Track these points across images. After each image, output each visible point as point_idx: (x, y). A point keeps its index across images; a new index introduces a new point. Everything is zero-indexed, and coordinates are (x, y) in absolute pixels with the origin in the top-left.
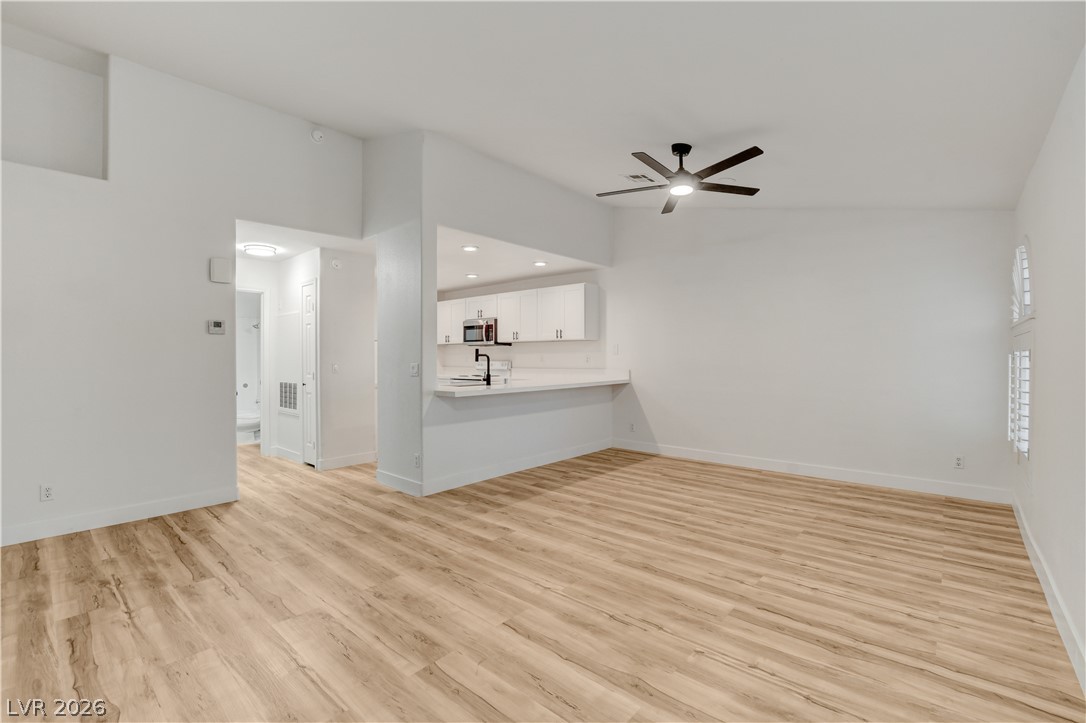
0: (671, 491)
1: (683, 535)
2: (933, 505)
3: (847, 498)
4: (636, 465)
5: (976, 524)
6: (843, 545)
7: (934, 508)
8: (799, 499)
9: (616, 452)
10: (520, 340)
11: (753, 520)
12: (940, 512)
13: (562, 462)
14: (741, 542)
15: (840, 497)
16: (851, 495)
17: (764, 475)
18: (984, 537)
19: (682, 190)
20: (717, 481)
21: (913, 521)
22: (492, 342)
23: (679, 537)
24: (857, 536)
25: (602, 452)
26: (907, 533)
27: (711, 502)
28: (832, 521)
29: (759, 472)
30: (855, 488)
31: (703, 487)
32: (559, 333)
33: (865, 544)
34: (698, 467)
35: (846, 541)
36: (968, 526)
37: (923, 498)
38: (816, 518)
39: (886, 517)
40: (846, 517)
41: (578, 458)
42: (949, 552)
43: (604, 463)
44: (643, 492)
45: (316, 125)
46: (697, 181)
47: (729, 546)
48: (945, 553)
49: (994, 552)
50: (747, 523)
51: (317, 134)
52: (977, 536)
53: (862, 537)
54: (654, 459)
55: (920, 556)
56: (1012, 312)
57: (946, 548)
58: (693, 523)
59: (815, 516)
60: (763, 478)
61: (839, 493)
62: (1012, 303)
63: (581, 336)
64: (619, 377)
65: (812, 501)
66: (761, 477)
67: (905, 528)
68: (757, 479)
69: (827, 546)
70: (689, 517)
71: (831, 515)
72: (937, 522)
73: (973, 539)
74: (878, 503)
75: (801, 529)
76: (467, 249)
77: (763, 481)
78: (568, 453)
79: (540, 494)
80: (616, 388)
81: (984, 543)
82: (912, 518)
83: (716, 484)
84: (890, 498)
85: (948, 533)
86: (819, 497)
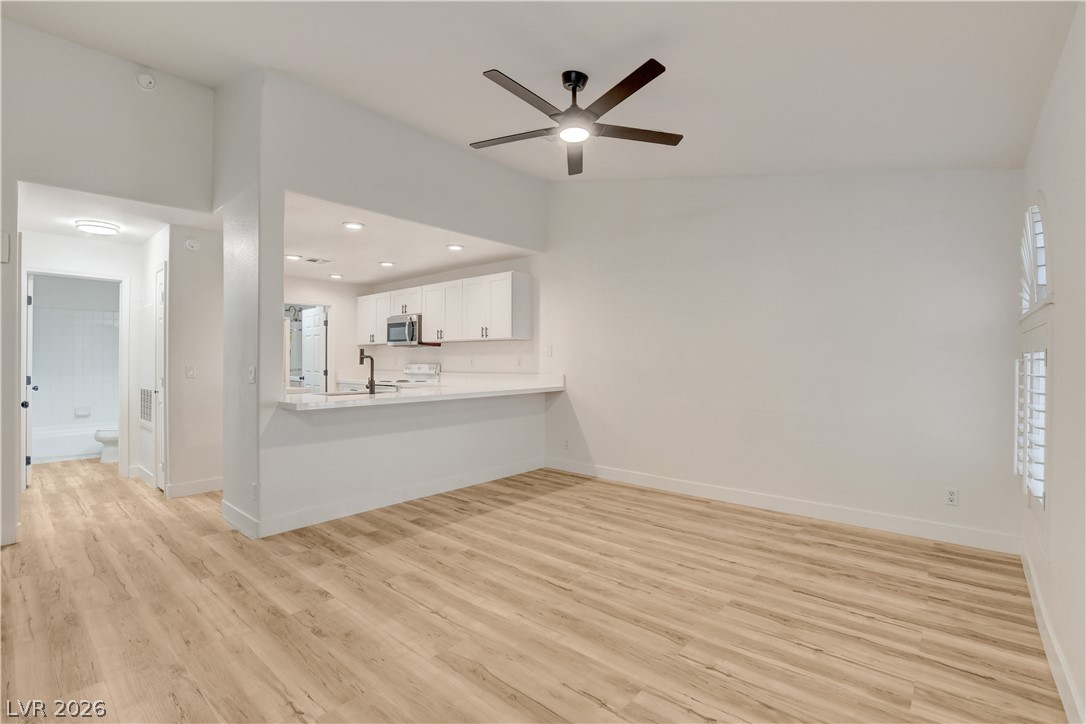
0: (582, 531)
1: (562, 608)
2: (915, 555)
3: (806, 544)
4: (561, 493)
5: (971, 590)
6: (778, 627)
7: (917, 560)
8: (743, 545)
9: (546, 473)
10: (445, 339)
11: (673, 581)
12: (924, 568)
13: (473, 487)
14: (636, 621)
15: (798, 542)
16: (813, 539)
17: (714, 508)
18: (982, 612)
19: (575, 134)
20: (648, 517)
21: (885, 583)
22: (415, 343)
23: (556, 612)
24: (805, 611)
25: (529, 475)
26: (874, 604)
27: (626, 549)
28: (778, 583)
29: (707, 502)
30: (822, 527)
31: (628, 526)
32: (485, 331)
33: (812, 627)
34: (634, 494)
35: (785, 620)
36: (960, 593)
37: (904, 544)
38: (758, 578)
39: (850, 576)
40: (797, 575)
41: (496, 482)
42: (929, 642)
43: (523, 489)
44: (547, 533)
45: (144, 67)
46: (590, 120)
47: (618, 629)
48: (923, 644)
49: (995, 642)
50: (658, 586)
51: (145, 79)
52: (972, 610)
53: (809, 613)
54: (589, 483)
55: (886, 651)
56: (1020, 300)
57: (928, 634)
58: (586, 586)
59: (755, 573)
60: (708, 511)
61: (798, 536)
62: (1020, 289)
63: (508, 335)
64: (554, 384)
65: (760, 548)
66: (708, 510)
67: (874, 596)
68: (700, 514)
69: (756, 629)
70: (586, 575)
71: (779, 572)
72: (918, 585)
73: (965, 616)
74: (846, 551)
75: (727, 597)
76: (349, 226)
77: (708, 516)
78: (482, 477)
80: (551, 396)
81: (980, 624)
82: (886, 577)
83: (647, 521)
84: (863, 544)
85: (931, 606)
86: (769, 542)
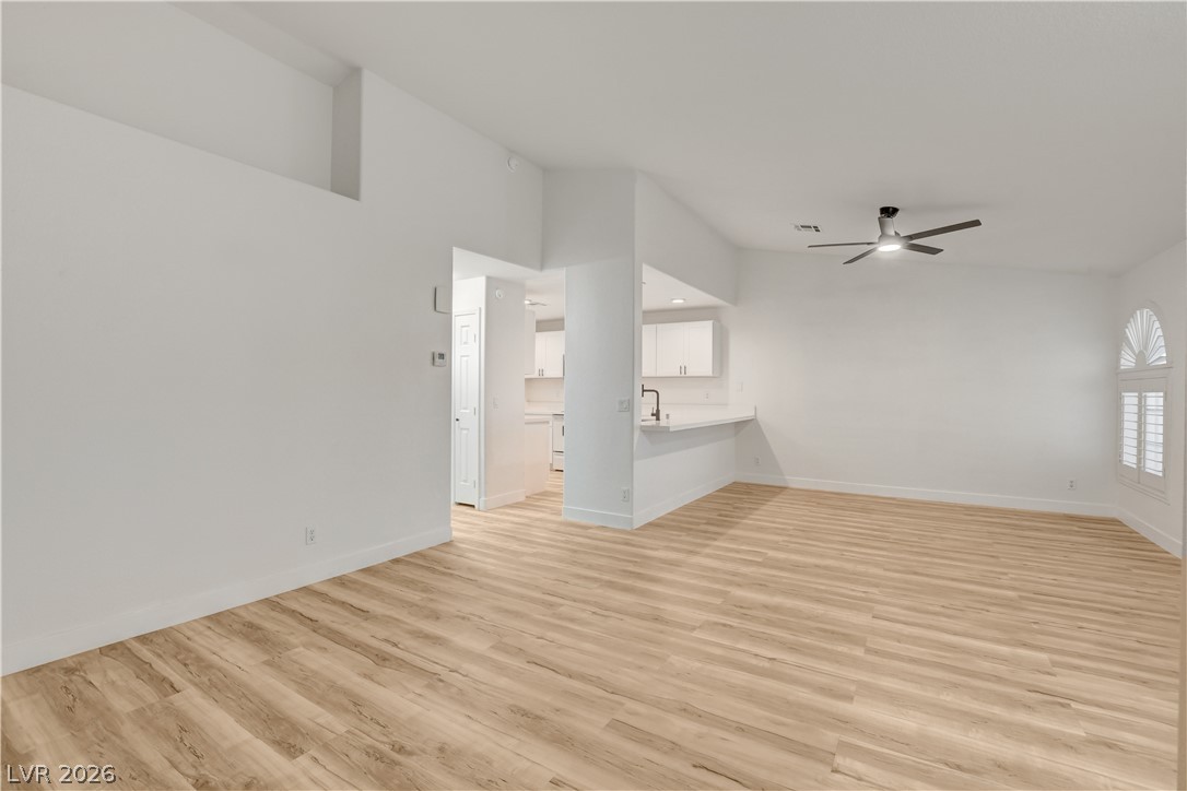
2: (1060, 520)
9: (745, 485)
19: (891, 248)
37: (1047, 515)
41: (719, 491)
43: (750, 495)
45: (511, 152)
46: (904, 241)
51: (513, 162)
56: (1119, 360)
62: (1120, 353)
63: (710, 374)
74: (1019, 520)
79: (737, 523)
84: (1022, 516)
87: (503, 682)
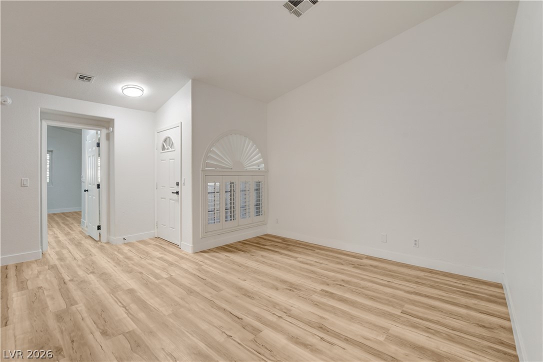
87: (256, 310)
